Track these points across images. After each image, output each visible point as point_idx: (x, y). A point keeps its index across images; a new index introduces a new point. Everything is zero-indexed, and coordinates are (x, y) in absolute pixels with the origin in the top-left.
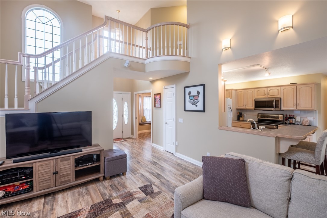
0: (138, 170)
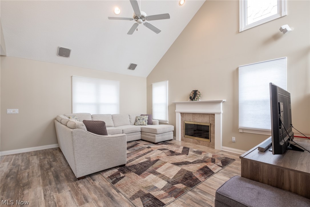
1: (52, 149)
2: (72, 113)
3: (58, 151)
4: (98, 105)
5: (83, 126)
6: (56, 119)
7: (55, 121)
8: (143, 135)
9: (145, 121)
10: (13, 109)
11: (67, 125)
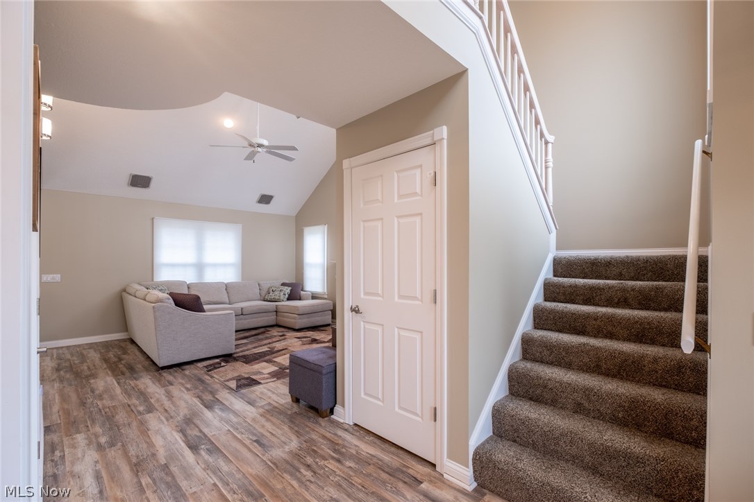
0: (261, 415)
1: (118, 340)
2: (153, 280)
3: (128, 343)
4: (200, 267)
5: (169, 299)
6: (124, 290)
7: (124, 294)
8: (279, 318)
9: (284, 294)
10: (51, 275)
11: (147, 299)
